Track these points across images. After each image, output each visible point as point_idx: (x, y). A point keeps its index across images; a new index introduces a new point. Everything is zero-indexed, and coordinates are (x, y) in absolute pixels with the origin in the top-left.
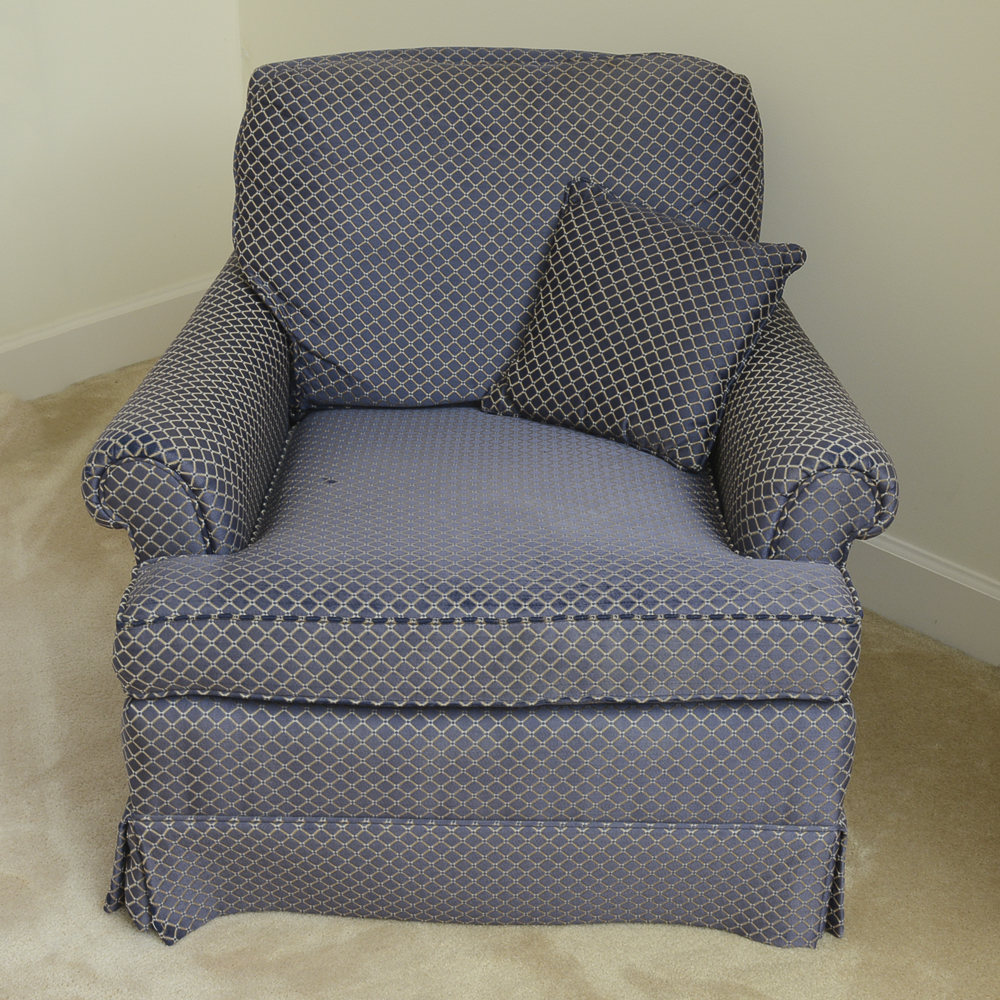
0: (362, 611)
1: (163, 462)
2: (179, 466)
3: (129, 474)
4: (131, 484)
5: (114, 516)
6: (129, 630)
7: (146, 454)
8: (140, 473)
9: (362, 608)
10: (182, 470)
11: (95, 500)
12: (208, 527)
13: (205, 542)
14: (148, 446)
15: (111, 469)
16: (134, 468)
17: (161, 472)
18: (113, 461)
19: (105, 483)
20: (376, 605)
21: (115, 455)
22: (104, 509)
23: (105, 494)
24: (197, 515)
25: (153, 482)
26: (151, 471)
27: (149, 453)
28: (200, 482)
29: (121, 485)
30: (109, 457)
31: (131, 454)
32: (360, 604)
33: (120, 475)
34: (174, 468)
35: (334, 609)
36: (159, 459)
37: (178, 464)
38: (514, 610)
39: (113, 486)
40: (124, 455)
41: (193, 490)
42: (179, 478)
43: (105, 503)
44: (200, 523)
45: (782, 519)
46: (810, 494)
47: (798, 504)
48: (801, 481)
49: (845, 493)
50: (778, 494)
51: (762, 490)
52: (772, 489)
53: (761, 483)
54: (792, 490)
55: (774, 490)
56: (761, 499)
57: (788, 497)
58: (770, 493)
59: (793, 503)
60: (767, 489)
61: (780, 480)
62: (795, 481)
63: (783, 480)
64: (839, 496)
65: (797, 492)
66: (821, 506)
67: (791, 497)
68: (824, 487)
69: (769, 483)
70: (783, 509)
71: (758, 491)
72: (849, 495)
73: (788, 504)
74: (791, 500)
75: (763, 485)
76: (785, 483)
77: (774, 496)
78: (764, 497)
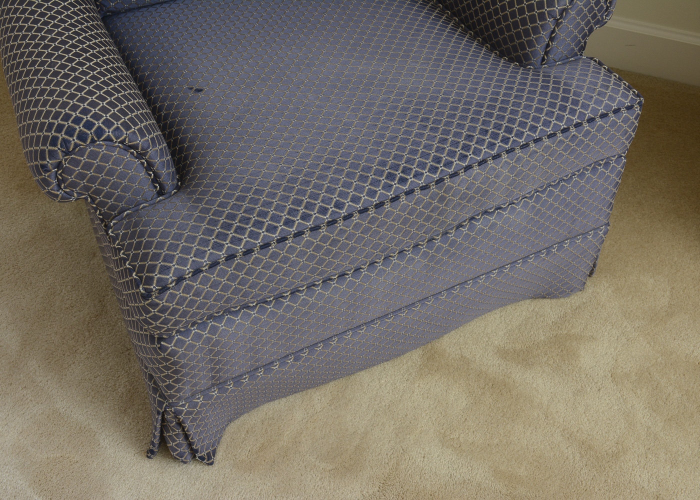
0: (331, 214)
1: (111, 140)
2: (127, 139)
3: (84, 159)
4: (87, 166)
5: (75, 195)
6: (156, 298)
7: (96, 139)
8: (93, 155)
9: (330, 212)
10: (129, 142)
11: (56, 188)
12: (157, 176)
13: (156, 187)
14: (95, 131)
15: (66, 160)
16: (87, 153)
17: (111, 148)
18: (67, 153)
19: (62, 172)
20: (339, 205)
21: (68, 148)
22: (65, 192)
23: (64, 180)
24: (146, 170)
25: (106, 159)
26: (103, 151)
27: (99, 138)
28: (146, 146)
29: (78, 170)
30: (62, 151)
31: (82, 144)
32: (327, 209)
33: (76, 163)
34: (122, 142)
35: (310, 220)
36: (109, 139)
37: (125, 138)
38: (435, 173)
39: (70, 172)
40: (76, 145)
41: (141, 154)
42: (127, 148)
43: (65, 187)
44: (150, 175)
45: (554, 35)
46: (573, 13)
47: (565, 22)
48: (568, 6)
49: (592, 6)
50: (552, 19)
51: (537, 18)
52: (547, 16)
53: (535, 13)
54: (561, 14)
55: (549, 17)
56: (537, 24)
57: (558, 20)
58: (546, 20)
59: (561, 22)
60: (542, 17)
61: (553, 9)
62: (564, 7)
63: (555, 9)
64: (589, 9)
65: (564, 14)
66: (578, 19)
67: (560, 19)
68: (581, 5)
69: (542, 12)
70: (554, 28)
71: (533, 19)
72: (594, 6)
73: (557, 24)
74: (560, 21)
75: (536, 14)
76: (557, 10)
77: (549, 21)
78: (540, 23)
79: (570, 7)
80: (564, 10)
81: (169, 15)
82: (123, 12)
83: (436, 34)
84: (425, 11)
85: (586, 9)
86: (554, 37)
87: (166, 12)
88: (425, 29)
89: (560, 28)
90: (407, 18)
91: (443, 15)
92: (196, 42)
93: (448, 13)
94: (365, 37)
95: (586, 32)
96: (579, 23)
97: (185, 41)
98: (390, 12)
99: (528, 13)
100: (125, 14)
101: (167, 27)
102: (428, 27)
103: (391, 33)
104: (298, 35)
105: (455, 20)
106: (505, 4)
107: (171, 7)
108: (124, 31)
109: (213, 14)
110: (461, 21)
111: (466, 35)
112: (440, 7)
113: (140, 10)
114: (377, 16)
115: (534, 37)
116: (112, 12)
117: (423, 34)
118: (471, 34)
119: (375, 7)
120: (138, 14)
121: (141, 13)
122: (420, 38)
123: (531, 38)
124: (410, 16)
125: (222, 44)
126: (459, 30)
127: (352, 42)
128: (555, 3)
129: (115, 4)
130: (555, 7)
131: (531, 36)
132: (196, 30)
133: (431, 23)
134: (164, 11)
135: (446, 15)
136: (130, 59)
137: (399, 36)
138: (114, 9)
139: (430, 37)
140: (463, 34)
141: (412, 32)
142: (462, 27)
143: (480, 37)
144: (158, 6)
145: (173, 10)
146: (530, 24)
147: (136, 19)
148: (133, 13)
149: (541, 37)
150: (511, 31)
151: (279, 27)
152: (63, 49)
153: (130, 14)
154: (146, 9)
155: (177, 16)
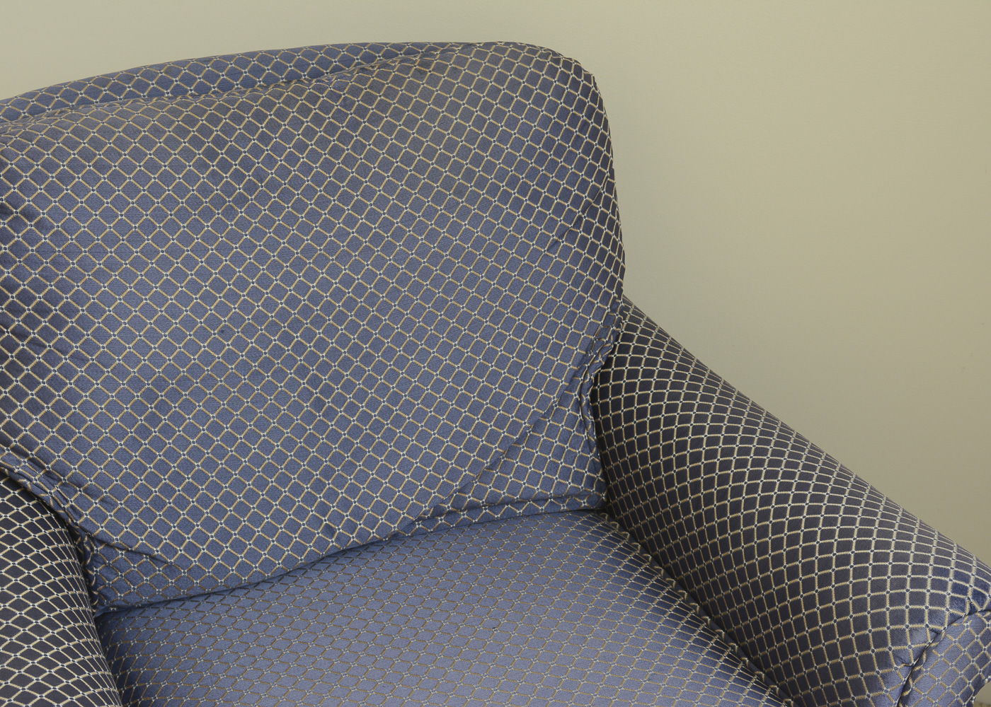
45: (906, 693)
46: (940, 655)
47: (926, 671)
48: (930, 644)
49: (977, 643)
50: (903, 665)
51: (875, 662)
52: (893, 660)
53: (870, 652)
54: (919, 659)
55: (895, 661)
56: (875, 673)
57: (913, 667)
58: (891, 666)
59: (920, 671)
60: (883, 660)
61: (902, 647)
62: (924, 645)
63: (907, 647)
64: (971, 648)
65: (924, 657)
66: (952, 666)
67: (917, 665)
68: (955, 642)
69: (884, 652)
70: (907, 681)
71: (867, 663)
72: (981, 643)
73: (913, 675)
74: (917, 668)
75: (873, 655)
76: (911, 650)
77: (896, 669)
78: (881, 672)
79: (933, 645)
80: (924, 650)
81: (218, 617)
82: (139, 608)
83: (695, 677)
84: (678, 630)
85: (965, 647)
86: (908, 696)
87: (213, 611)
88: (675, 667)
89: (919, 682)
90: (643, 643)
91: (710, 639)
92: (260, 673)
93: (720, 634)
94: (564, 678)
95: (969, 688)
96: (954, 673)
97: (242, 670)
98: (613, 632)
99: (858, 651)
100: (142, 610)
101: (212, 640)
102: (681, 664)
103: (611, 673)
104: (443, 668)
105: (733, 647)
106: (819, 630)
107: (225, 602)
108: (135, 644)
109: (297, 619)
110: (744, 651)
111: (750, 679)
112: (706, 621)
113: (169, 606)
114: (590, 637)
115: (871, 695)
116: (118, 607)
117: (670, 676)
118: (759, 676)
119: (587, 619)
120: (164, 612)
121: (171, 611)
122: (663, 685)
123: (866, 697)
124: (649, 640)
125: (306, 679)
126: (738, 670)
127: (539, 686)
128: (905, 638)
129: (125, 595)
130: (906, 644)
131: (865, 694)
132: (262, 648)
133: (686, 655)
134: (212, 609)
135: (716, 638)
136: (139, 697)
137: (626, 678)
138: (123, 603)
139: (682, 683)
140: (745, 678)
141: (651, 671)
142: (744, 662)
143: (776, 684)
144: (201, 599)
145: (226, 608)
146: (863, 672)
147: (161, 622)
148: (156, 611)
149: (884, 696)
150: (830, 680)
151: (410, 650)
152: (19, 692)
153: (149, 612)
154: (180, 603)
155: (233, 620)
